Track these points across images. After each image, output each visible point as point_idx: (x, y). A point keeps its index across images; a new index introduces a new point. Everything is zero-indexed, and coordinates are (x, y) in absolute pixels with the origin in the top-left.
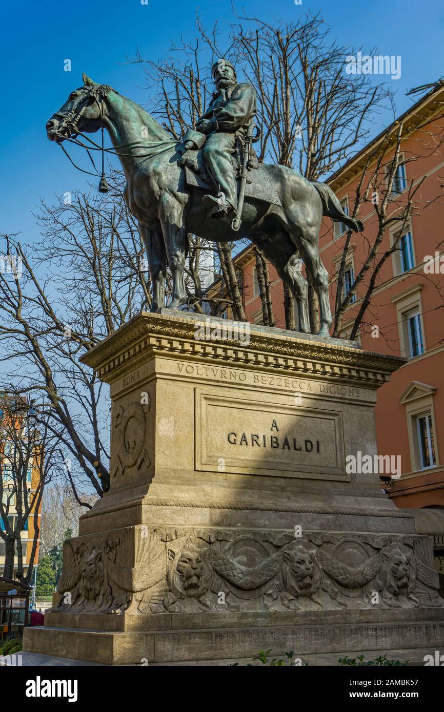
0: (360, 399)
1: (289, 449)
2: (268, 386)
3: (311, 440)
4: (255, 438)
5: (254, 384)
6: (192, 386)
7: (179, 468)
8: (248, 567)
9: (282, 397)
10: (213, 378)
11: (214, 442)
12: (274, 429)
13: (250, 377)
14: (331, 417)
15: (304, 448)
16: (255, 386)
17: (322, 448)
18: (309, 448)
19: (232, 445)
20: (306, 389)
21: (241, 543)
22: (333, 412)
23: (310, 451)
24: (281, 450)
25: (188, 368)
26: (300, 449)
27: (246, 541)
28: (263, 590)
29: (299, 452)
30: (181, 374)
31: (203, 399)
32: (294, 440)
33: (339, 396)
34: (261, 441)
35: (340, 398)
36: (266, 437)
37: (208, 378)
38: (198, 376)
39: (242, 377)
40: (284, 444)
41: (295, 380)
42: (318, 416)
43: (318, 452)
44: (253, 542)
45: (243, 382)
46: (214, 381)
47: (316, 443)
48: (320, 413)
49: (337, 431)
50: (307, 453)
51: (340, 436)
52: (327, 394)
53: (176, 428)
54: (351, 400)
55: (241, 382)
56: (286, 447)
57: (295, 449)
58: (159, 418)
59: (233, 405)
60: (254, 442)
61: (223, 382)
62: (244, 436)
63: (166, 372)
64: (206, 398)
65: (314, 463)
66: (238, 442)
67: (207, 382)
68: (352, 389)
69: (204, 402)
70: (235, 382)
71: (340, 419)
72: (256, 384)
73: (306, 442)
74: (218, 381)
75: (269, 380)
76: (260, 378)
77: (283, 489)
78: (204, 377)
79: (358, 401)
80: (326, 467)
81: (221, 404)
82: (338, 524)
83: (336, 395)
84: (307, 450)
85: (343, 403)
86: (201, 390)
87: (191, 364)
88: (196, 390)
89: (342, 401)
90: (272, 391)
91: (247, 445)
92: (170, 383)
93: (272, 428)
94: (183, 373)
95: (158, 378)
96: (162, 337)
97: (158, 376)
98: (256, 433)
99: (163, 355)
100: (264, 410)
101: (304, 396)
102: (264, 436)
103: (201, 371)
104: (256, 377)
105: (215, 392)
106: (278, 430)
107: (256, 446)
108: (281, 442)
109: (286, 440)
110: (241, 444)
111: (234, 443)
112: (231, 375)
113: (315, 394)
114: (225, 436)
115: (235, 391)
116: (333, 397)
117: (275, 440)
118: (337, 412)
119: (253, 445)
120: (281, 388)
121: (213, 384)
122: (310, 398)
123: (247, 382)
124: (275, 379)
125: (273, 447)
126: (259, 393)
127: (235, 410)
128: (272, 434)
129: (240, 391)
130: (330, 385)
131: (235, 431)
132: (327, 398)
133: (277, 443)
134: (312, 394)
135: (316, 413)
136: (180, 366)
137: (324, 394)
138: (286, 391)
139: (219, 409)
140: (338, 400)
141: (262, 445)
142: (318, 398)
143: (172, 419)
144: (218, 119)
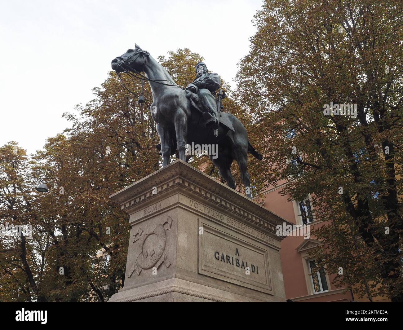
0: (274, 245)
1: (244, 269)
2: (233, 226)
3: (255, 266)
4: (228, 258)
5: (227, 223)
6: (197, 217)
7: (189, 270)
9: (240, 235)
10: (207, 214)
11: (208, 256)
13: (225, 219)
14: (262, 253)
15: (251, 270)
16: (228, 225)
17: (259, 271)
18: (254, 270)
19: (217, 261)
20: (251, 233)
22: (263, 250)
23: (254, 272)
24: (241, 269)
25: (195, 205)
26: (249, 270)
31: (202, 226)
32: (246, 263)
33: (265, 241)
34: (231, 260)
37: (205, 213)
38: (200, 211)
39: (222, 218)
40: (242, 265)
41: (246, 226)
43: (258, 273)
45: (222, 221)
46: (208, 216)
47: (257, 268)
48: (257, 249)
49: (265, 262)
51: (267, 265)
52: (261, 239)
53: (188, 242)
54: (270, 245)
56: (243, 267)
58: (179, 233)
59: (217, 234)
60: (228, 260)
61: (213, 218)
62: (223, 256)
63: (184, 203)
64: (204, 226)
65: (256, 281)
66: (220, 259)
67: (205, 216)
68: (270, 238)
70: (219, 220)
71: (266, 254)
73: (252, 266)
74: (210, 217)
75: (234, 223)
76: (230, 221)
78: (203, 212)
80: (261, 284)
81: (211, 232)
86: (201, 220)
87: (197, 203)
88: (199, 219)
89: (266, 245)
90: (235, 230)
91: (224, 262)
92: (186, 211)
93: (236, 253)
94: (193, 207)
95: (179, 207)
96: (185, 179)
97: (179, 205)
98: (228, 255)
99: (184, 192)
100: (233, 241)
101: (250, 237)
102: (232, 258)
103: (202, 208)
104: (228, 219)
105: (209, 223)
106: (239, 256)
107: (229, 263)
108: (241, 263)
109: (243, 262)
110: (221, 261)
111: (218, 259)
112: (216, 215)
113: (255, 237)
114: (214, 254)
115: (218, 225)
116: (263, 241)
117: (238, 261)
118: (265, 251)
119: (227, 262)
120: (239, 229)
121: (207, 218)
122: (253, 239)
123: (224, 221)
124: (237, 223)
125: (237, 265)
126: (229, 230)
127: (218, 238)
128: (236, 257)
129: (220, 226)
130: (261, 233)
131: (219, 252)
132: (260, 241)
133: (238, 263)
134: (253, 237)
135: (255, 248)
136: (191, 202)
137: (259, 238)
138: (242, 232)
139: (210, 235)
140: (265, 243)
141: (232, 263)
142: (256, 240)
143: (186, 235)
144: (206, 82)
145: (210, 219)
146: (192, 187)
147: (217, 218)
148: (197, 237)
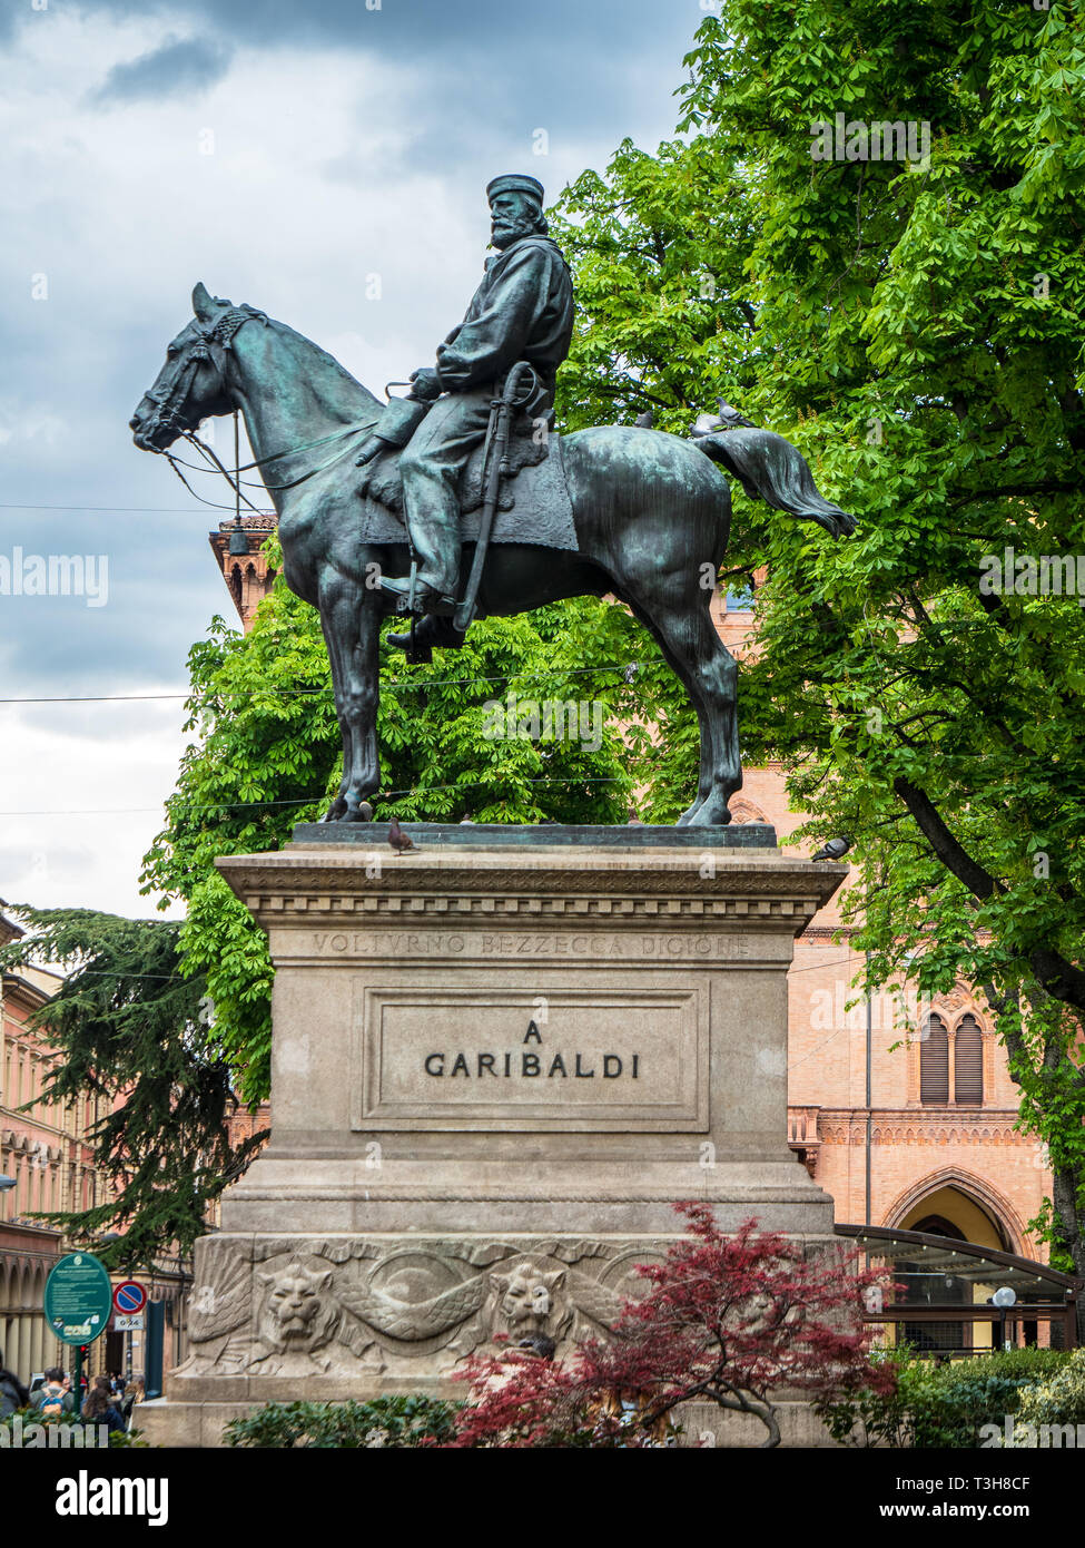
0: (746, 957)
1: (564, 1076)
2: (516, 954)
3: (620, 1055)
4: (486, 1061)
5: (483, 956)
6: (346, 975)
7: (318, 1128)
8: (411, 1302)
9: (553, 974)
10: (391, 955)
11: (395, 1075)
12: (533, 1039)
13: (473, 944)
14: (672, 1003)
15: (600, 1071)
16: (486, 960)
17: (644, 1069)
18: (613, 1068)
19: (434, 1080)
20: (608, 950)
21: (401, 1262)
22: (676, 992)
23: (614, 1077)
24: (546, 1079)
25: (336, 942)
26: (591, 1075)
27: (410, 1258)
28: (443, 1341)
29: (588, 1080)
30: (321, 955)
31: (368, 996)
32: (578, 1057)
33: (692, 957)
34: (500, 1065)
35: (695, 962)
36: (512, 1057)
37: (380, 955)
38: (357, 954)
39: (456, 945)
40: (554, 1067)
41: (582, 935)
42: (638, 1003)
43: (635, 1075)
44: (425, 1259)
45: (457, 955)
46: (395, 959)
47: (631, 1059)
48: (642, 997)
49: (686, 1031)
50: (608, 1080)
52: (662, 957)
53: (313, 1057)
54: (725, 961)
55: (451, 956)
56: (557, 1072)
57: (579, 1075)
58: (279, 1042)
59: (436, 1001)
60: (485, 1069)
61: (415, 958)
62: (461, 1058)
63: (290, 954)
64: (375, 995)
65: (623, 1101)
66: (448, 1072)
67: (382, 963)
68: (727, 938)
69: (371, 1002)
70: (442, 955)
71: (692, 1005)
72: (488, 955)
73: (607, 1058)
74: (403, 959)
75: (518, 943)
76: (496, 942)
77: (535, 1157)
78: (371, 953)
79: (743, 962)
80: (650, 1106)
81: (411, 1002)
82: (635, 1221)
83: (685, 956)
84: (607, 1075)
85: (704, 970)
86: (364, 980)
87: (344, 933)
88: (356, 979)
89: (702, 966)
90: (524, 965)
92: (305, 972)
93: (527, 1038)
94: (327, 951)
95: (278, 967)
96: (269, 893)
98: (488, 1051)
99: (283, 923)
100: (508, 1002)
101: (604, 965)
102: (507, 1056)
103: (364, 943)
104: (487, 940)
105: (396, 980)
106: (540, 1042)
107: (487, 1076)
108: (545, 1065)
109: (558, 1058)
110: (454, 1074)
111: (440, 1074)
112: (430, 943)
113: (631, 961)
114: (419, 1062)
115: (444, 973)
116: (678, 961)
117: (531, 1061)
118: (685, 992)
119: (480, 1075)
120: (546, 955)
121: (392, 964)
122: (621, 969)
123: (466, 953)
124: (533, 940)
125: (525, 1074)
126: (499, 972)
127: (442, 1011)
128: (526, 1049)
129: (456, 972)
130: (669, 937)
131: (443, 1051)
132: (663, 966)
133: (535, 1065)
134: (623, 961)
135: (633, 997)
136: (320, 939)
137: (654, 956)
138: (560, 960)
139: (408, 1012)
140: (692, 966)
141: (503, 1073)
142: (639, 965)
143: (305, 1039)
144: (442, 369)
145: (404, 964)
146: (301, 904)
147: (434, 953)
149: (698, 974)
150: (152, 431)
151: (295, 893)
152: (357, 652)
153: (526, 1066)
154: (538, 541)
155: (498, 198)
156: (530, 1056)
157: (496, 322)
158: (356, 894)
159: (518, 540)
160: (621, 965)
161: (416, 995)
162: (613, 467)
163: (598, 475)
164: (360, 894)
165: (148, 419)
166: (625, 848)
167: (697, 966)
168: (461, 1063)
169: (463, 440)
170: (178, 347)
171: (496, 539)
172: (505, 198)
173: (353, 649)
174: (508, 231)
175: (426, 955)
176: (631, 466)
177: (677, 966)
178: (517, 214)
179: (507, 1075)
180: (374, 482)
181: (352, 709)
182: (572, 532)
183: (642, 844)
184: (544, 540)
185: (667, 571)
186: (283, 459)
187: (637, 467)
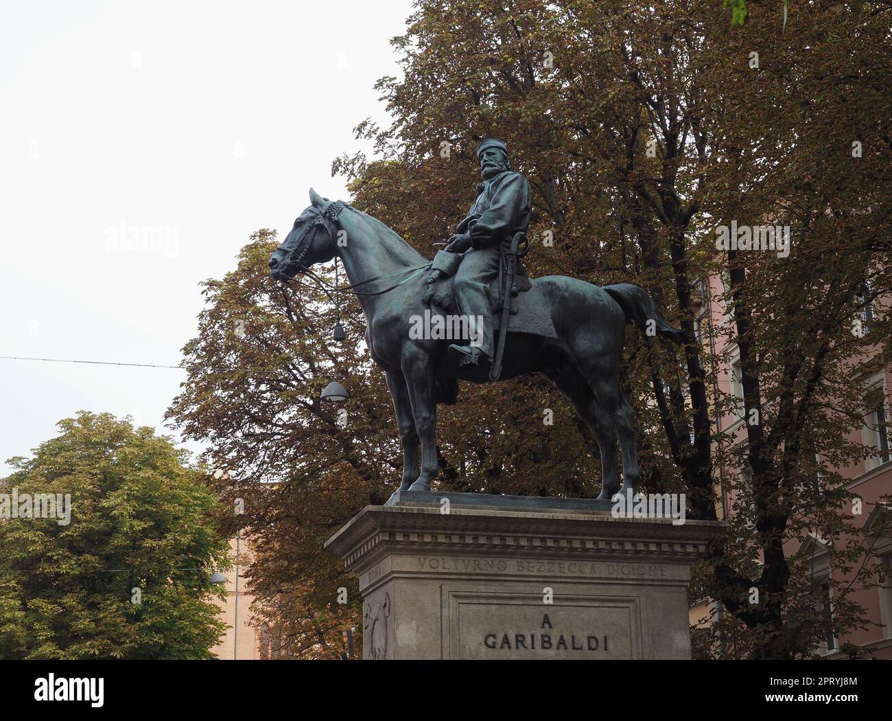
0: (664, 578)
1: (566, 648)
2: (535, 573)
3: (597, 636)
4: (520, 638)
5: (517, 573)
6: (437, 583)
9: (557, 586)
10: (464, 572)
11: (467, 647)
12: (547, 626)
13: (512, 566)
14: (625, 605)
15: (586, 646)
16: (519, 576)
17: (611, 644)
18: (593, 644)
19: (490, 650)
20: (588, 572)
22: (627, 598)
23: (594, 649)
24: (555, 651)
25: (432, 563)
26: (581, 648)
29: (579, 651)
30: (423, 570)
31: (451, 598)
32: (573, 637)
33: (635, 577)
34: (528, 641)
35: (637, 580)
36: (535, 636)
37: (458, 571)
38: (445, 571)
39: (502, 566)
41: (573, 562)
42: (605, 604)
43: (606, 650)
45: (502, 573)
46: (466, 574)
47: (603, 639)
48: (608, 601)
49: (633, 621)
50: (592, 652)
51: (637, 627)
52: (619, 577)
53: (419, 635)
54: (653, 580)
55: (499, 572)
56: (562, 647)
57: (574, 648)
58: (398, 625)
59: (490, 601)
60: (519, 644)
61: (477, 574)
62: (506, 637)
63: (404, 570)
64: (455, 596)
66: (498, 646)
67: (458, 577)
68: (653, 566)
69: (453, 601)
70: (493, 573)
71: (636, 606)
72: (520, 573)
73: (589, 638)
74: (470, 574)
75: (538, 566)
76: (525, 565)
78: (453, 570)
79: (662, 580)
81: (476, 601)
83: (631, 577)
84: (590, 648)
85: (642, 585)
86: (448, 587)
87: (436, 557)
88: (443, 587)
89: (640, 583)
90: (541, 580)
91: (510, 647)
92: (412, 581)
93: (543, 625)
94: (427, 569)
95: (396, 578)
96: (396, 530)
97: (395, 575)
98: (521, 633)
99: (400, 550)
100: (532, 603)
101: (586, 581)
102: (532, 636)
103: (448, 564)
104: (520, 564)
105: (466, 588)
106: (550, 627)
107: (522, 648)
108: (555, 641)
109: (562, 638)
110: (502, 647)
111: (493, 647)
112: (487, 565)
113: (600, 578)
114: (482, 639)
115: (494, 583)
116: (627, 579)
117: (546, 639)
118: (632, 598)
119: (517, 648)
120: (553, 574)
121: (464, 577)
122: (595, 583)
123: (508, 572)
124: (546, 564)
125: (544, 647)
126: (525, 584)
127: (494, 607)
128: (542, 631)
129: (500, 583)
130: (622, 564)
131: (495, 633)
132: (618, 582)
133: (549, 642)
134: (596, 578)
135: (603, 601)
136: (422, 560)
137: (614, 576)
138: (561, 577)
139: (473, 607)
140: (635, 582)
141: (530, 647)
142: (605, 581)
143: (414, 624)
144: (473, 234)
145: (471, 578)
146: (414, 538)
147: (490, 571)
148: (440, 620)
149: (638, 587)
150: (285, 267)
151: (411, 531)
152: (425, 393)
153: (543, 642)
154: (534, 332)
155: (488, 151)
156: (546, 636)
157: (505, 209)
158: (447, 532)
159: (523, 331)
160: (595, 581)
161: (478, 597)
162: (571, 294)
163: (563, 298)
164: (450, 532)
165: (283, 260)
166: (592, 511)
167: (637, 582)
168: (506, 640)
169: (488, 273)
170: (303, 220)
171: (510, 330)
172: (492, 150)
173: (423, 392)
174: (494, 168)
175: (484, 572)
176: (581, 293)
177: (626, 582)
178: (498, 160)
179: (533, 648)
180: (436, 294)
181: (423, 426)
182: (552, 328)
183: (599, 510)
184: (537, 331)
185: (602, 354)
186: (375, 282)
187: (584, 295)
